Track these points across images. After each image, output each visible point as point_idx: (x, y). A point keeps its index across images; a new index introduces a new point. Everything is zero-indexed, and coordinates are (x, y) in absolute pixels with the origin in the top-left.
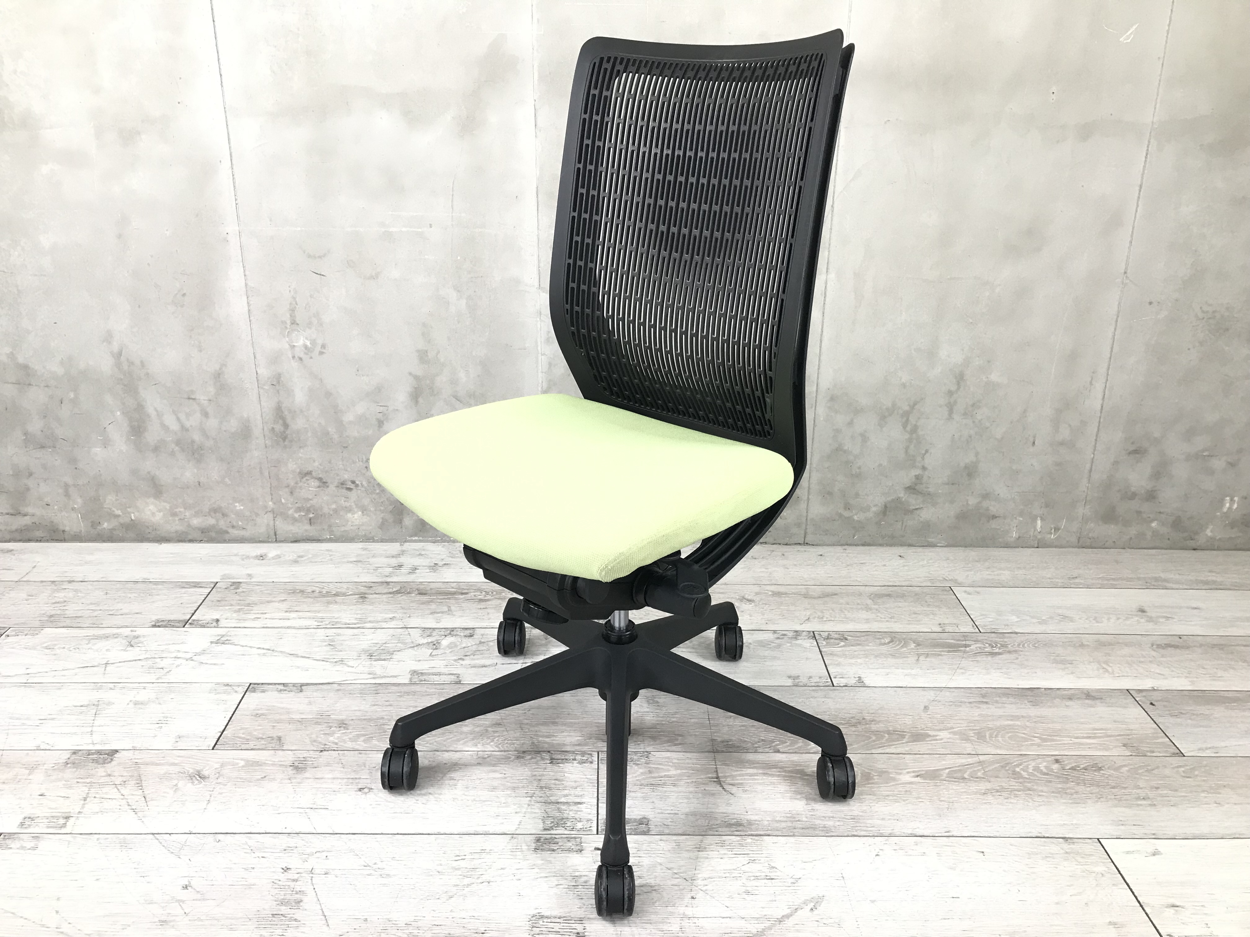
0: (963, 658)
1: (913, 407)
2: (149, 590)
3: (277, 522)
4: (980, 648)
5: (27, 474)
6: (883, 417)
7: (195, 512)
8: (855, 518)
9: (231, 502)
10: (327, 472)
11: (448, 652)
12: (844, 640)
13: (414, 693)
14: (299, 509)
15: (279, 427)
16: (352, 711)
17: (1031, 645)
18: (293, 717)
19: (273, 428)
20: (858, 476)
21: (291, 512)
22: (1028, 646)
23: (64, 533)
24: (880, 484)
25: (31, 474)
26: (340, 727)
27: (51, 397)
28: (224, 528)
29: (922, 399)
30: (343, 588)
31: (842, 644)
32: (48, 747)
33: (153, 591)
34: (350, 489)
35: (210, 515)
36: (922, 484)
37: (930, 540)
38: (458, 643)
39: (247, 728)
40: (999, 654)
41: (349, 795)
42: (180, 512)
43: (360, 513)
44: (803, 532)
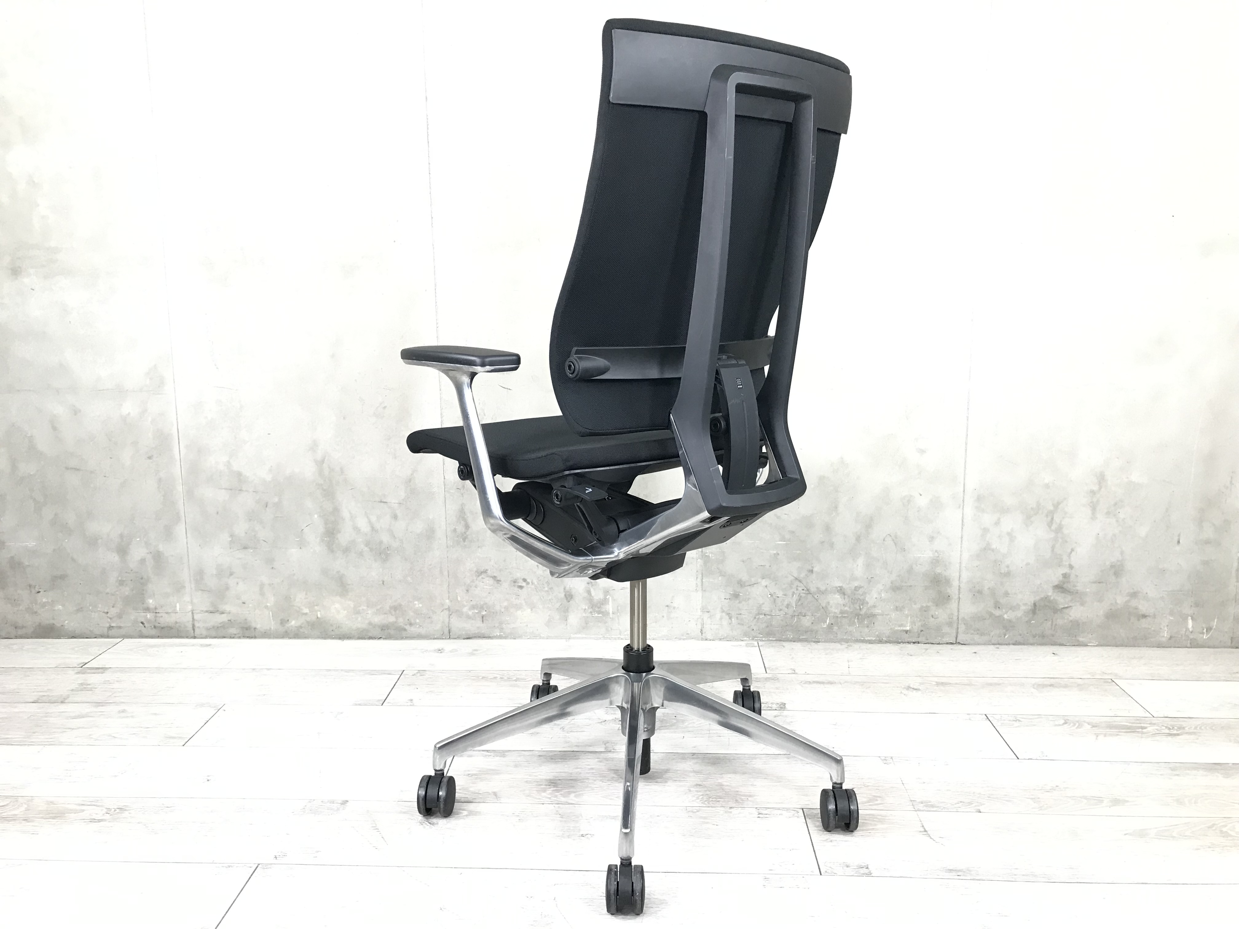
0: (1142, 737)
1: (1056, 506)
2: (342, 676)
3: (452, 620)
4: (1156, 729)
5: (229, 574)
6: (1029, 517)
7: (377, 610)
8: (1006, 616)
9: (410, 600)
10: (500, 570)
12: (1018, 721)
14: (473, 607)
15: (460, 528)
16: (557, 772)
17: (1207, 728)
19: (455, 530)
20: (1008, 574)
21: (465, 610)
22: (1206, 728)
23: (255, 631)
24: (1029, 582)
25: (231, 574)
26: (549, 785)
27: (258, 502)
28: (403, 625)
29: (1065, 499)
30: (523, 675)
31: (1017, 724)
33: (346, 677)
34: (521, 587)
35: (390, 613)
36: (1069, 582)
37: (1081, 639)
40: (1178, 735)
41: (574, 840)
42: (363, 609)
43: (529, 610)
44: (955, 631)
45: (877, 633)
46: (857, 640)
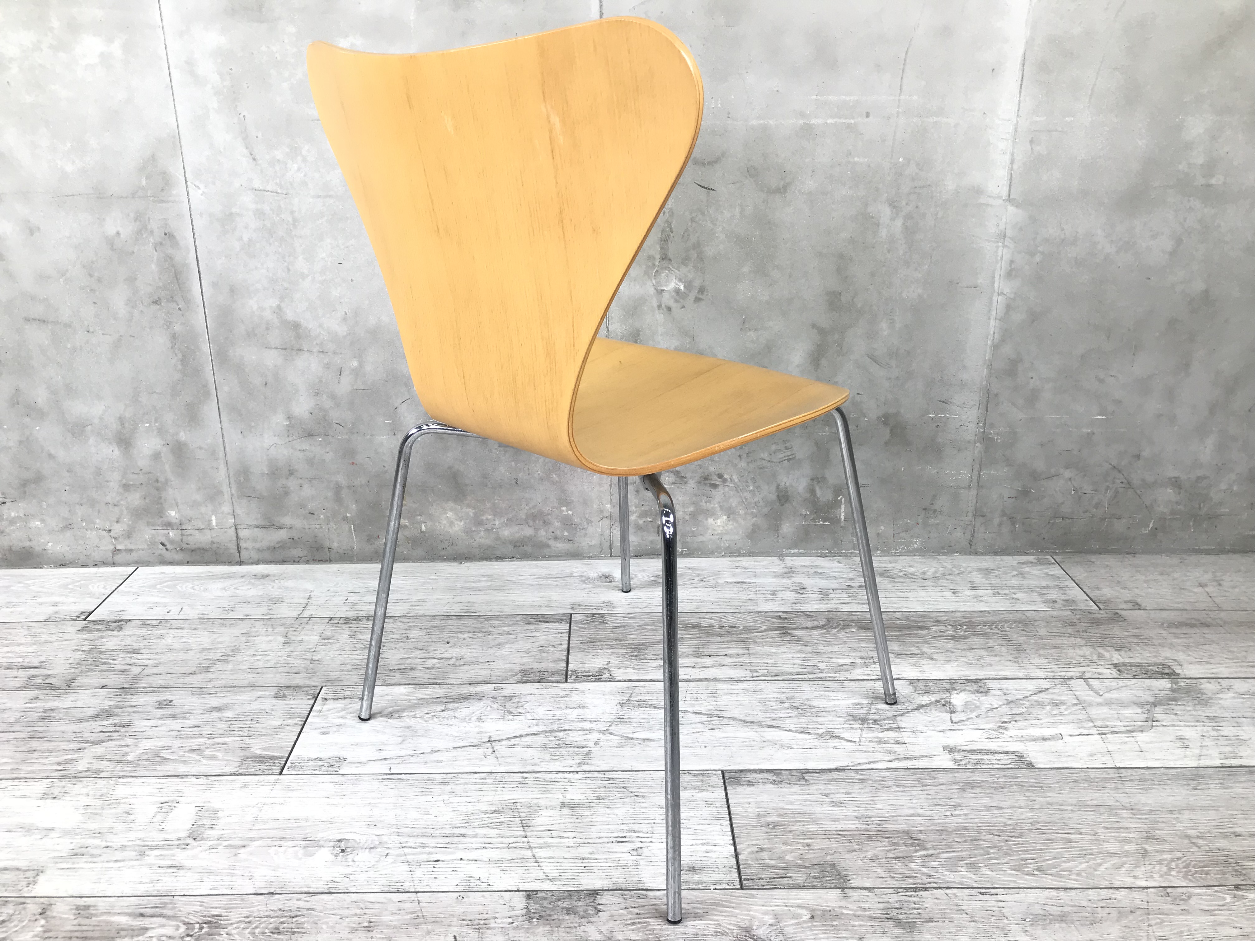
2: (483, 628)
5: (288, 473)
7: (507, 520)
9: (556, 505)
11: (973, 715)
13: (979, 784)
18: (827, 827)
23: (329, 552)
25: (291, 474)
26: (912, 845)
27: (327, 367)
28: (544, 540)
30: (749, 621)
32: (483, 887)
33: (491, 629)
35: (527, 523)
38: (978, 704)
39: (770, 849)
45: (1219, 540)
46: (1189, 549)
